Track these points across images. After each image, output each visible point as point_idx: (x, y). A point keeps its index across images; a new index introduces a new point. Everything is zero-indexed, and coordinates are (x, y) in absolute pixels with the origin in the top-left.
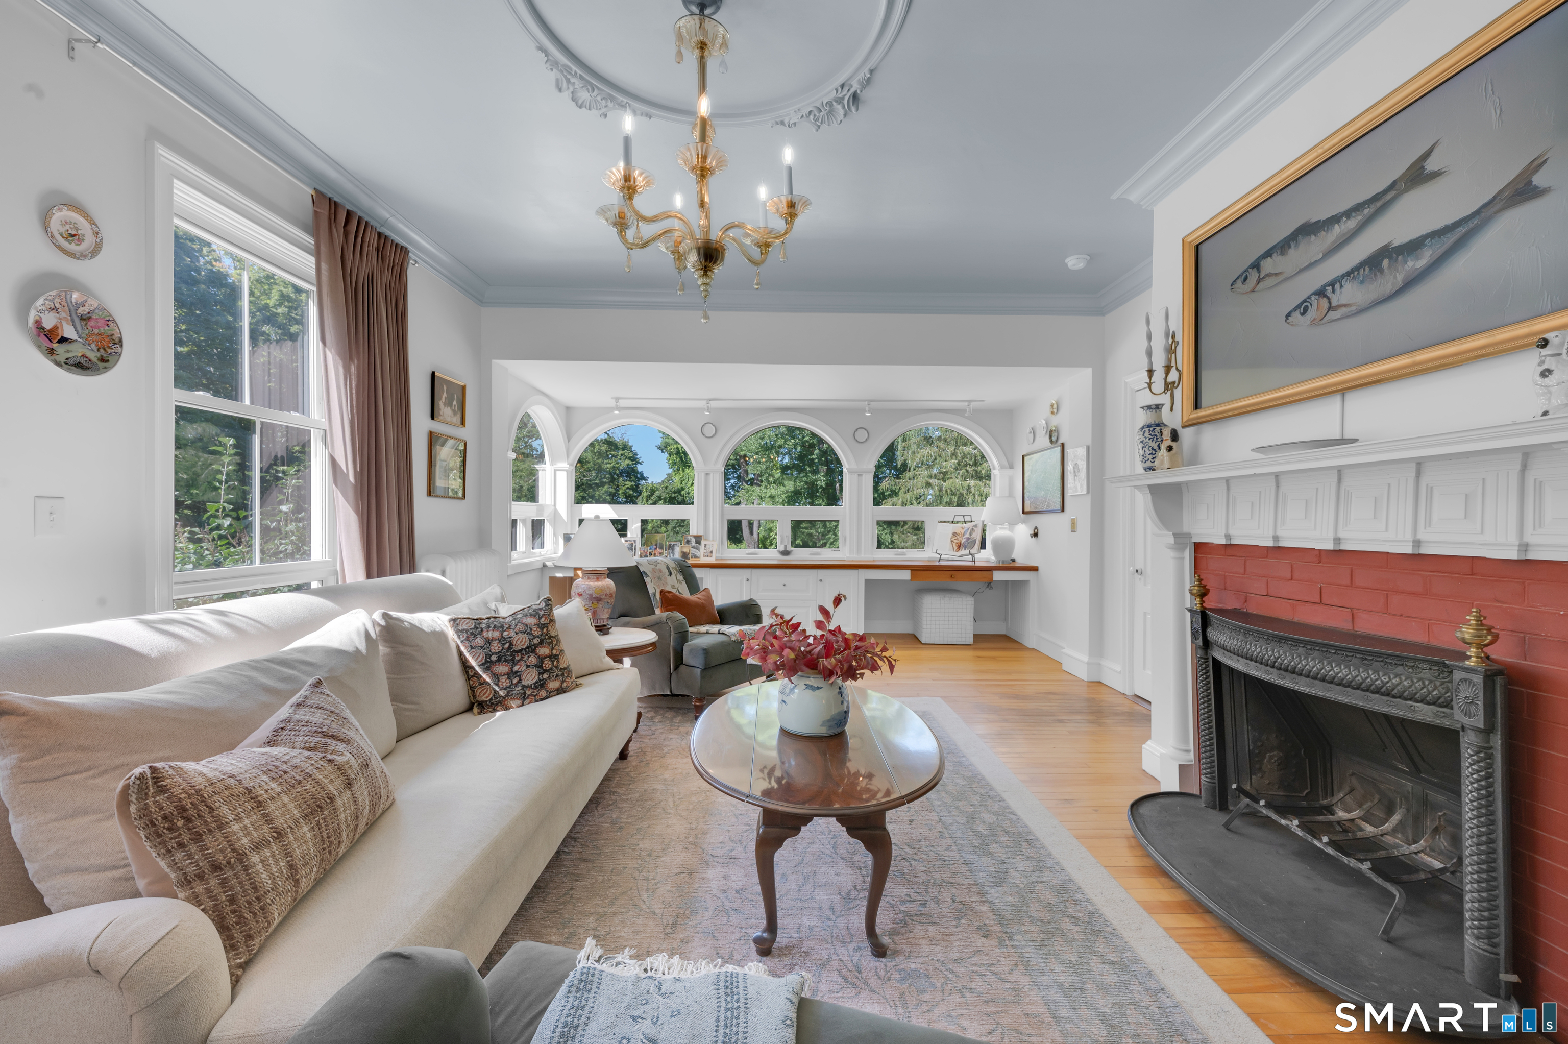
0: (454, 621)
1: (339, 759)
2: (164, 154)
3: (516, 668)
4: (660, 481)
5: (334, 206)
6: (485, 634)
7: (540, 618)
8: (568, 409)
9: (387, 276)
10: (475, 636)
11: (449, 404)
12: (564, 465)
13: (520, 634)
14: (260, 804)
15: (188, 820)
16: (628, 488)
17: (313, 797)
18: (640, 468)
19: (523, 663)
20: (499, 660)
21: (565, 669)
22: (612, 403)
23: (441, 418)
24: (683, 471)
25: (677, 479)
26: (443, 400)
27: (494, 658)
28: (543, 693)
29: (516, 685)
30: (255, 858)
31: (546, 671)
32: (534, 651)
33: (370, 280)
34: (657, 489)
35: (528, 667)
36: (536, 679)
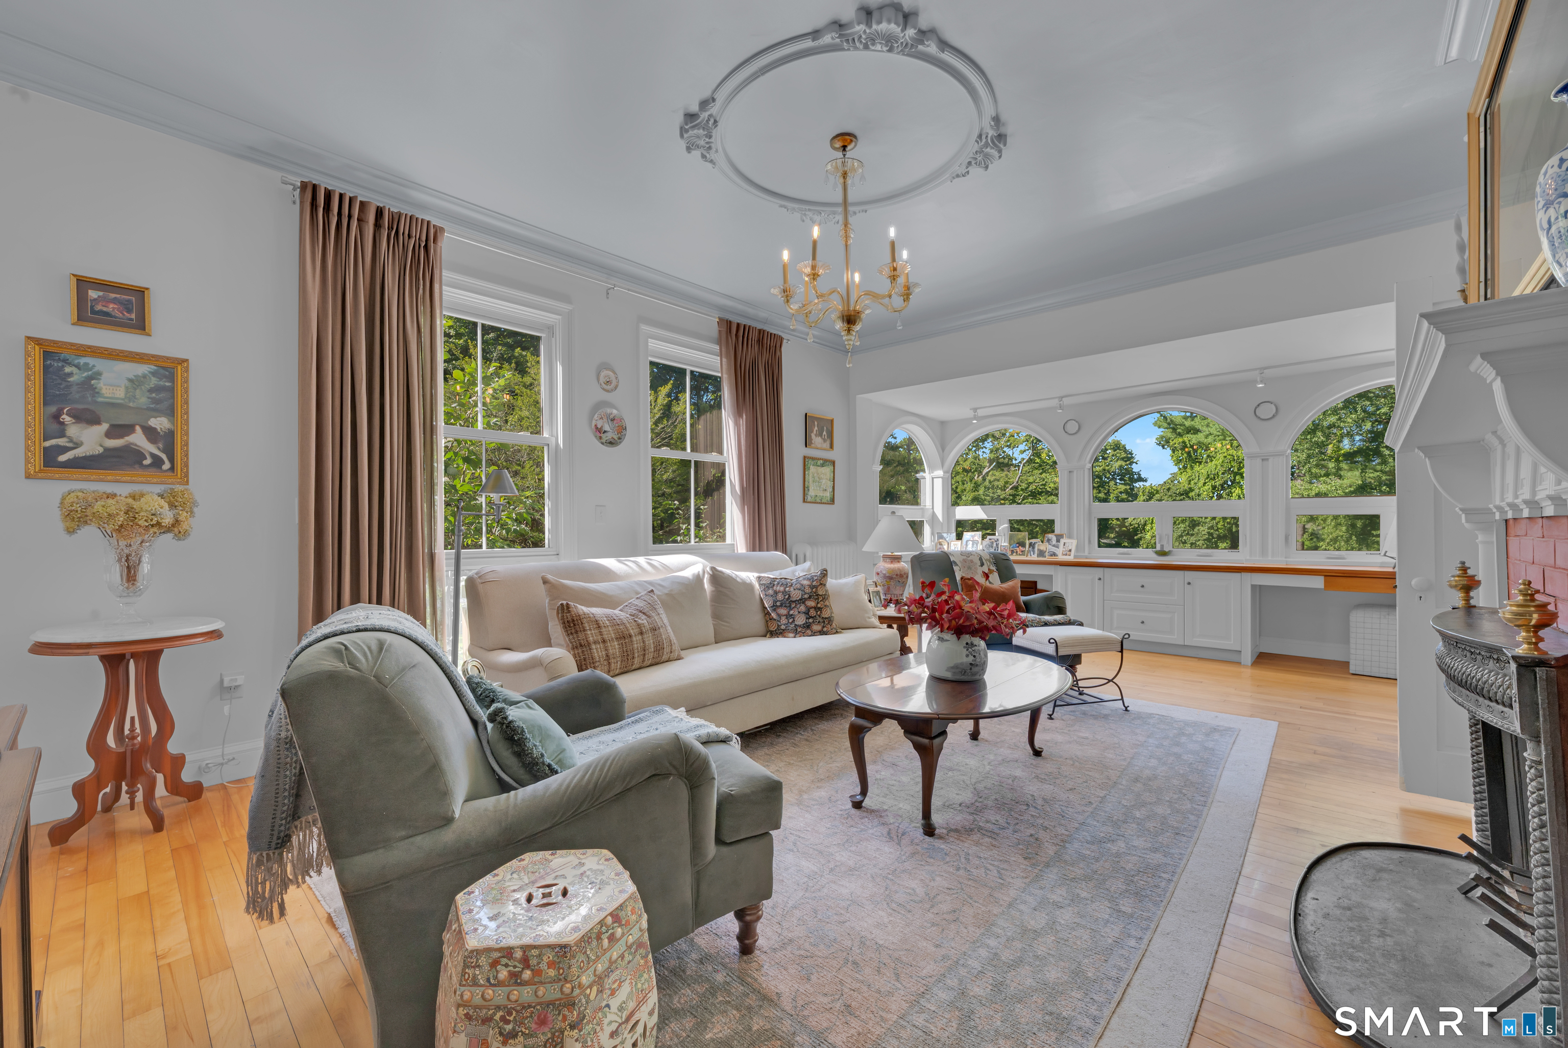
0: (759, 578)
1: (640, 621)
2: (644, 328)
3: (791, 612)
4: (1162, 482)
5: (729, 323)
6: (775, 588)
7: (813, 581)
8: (943, 423)
9: (766, 356)
10: (769, 589)
11: (820, 434)
12: (940, 473)
13: (797, 591)
14: (599, 627)
15: (574, 625)
16: (1121, 493)
17: (622, 632)
18: (1135, 468)
19: (796, 609)
20: (781, 605)
21: (826, 618)
22: (971, 414)
23: (813, 445)
24: (1192, 468)
25: (1183, 479)
26: (815, 432)
27: (778, 604)
28: (809, 632)
29: (791, 623)
30: (593, 646)
31: (811, 617)
32: (804, 603)
33: (754, 363)
34: (1157, 492)
35: (799, 612)
36: (804, 622)
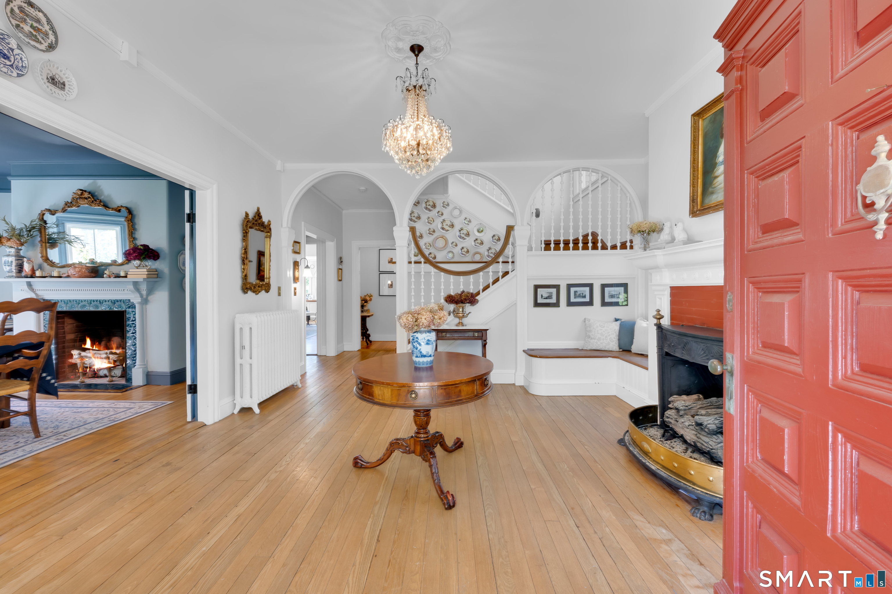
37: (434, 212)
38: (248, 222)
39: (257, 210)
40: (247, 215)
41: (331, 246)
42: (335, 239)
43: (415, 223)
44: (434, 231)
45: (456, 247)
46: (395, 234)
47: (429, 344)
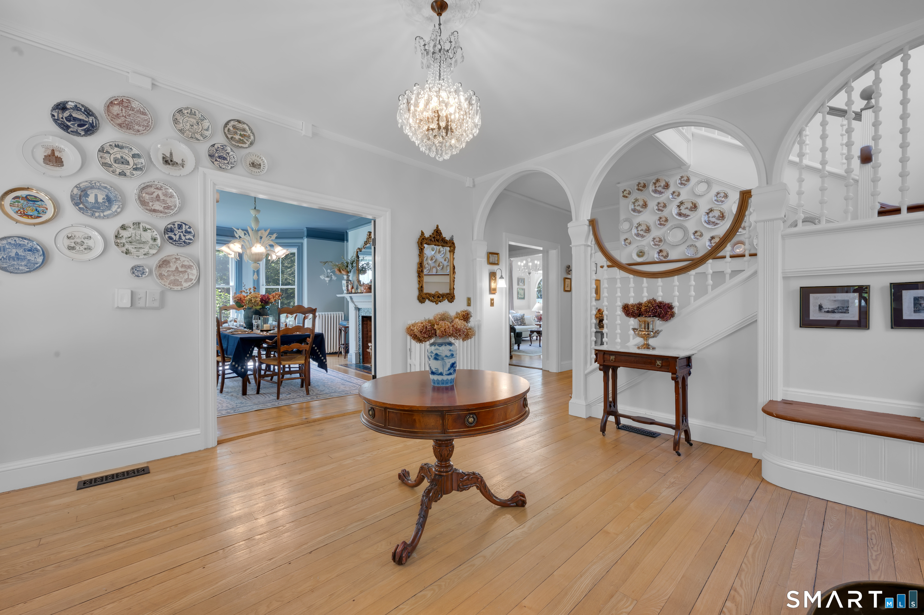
37: (668, 194)
38: (423, 239)
39: (437, 228)
40: (422, 233)
41: (554, 254)
42: (559, 247)
43: (639, 213)
44: (667, 220)
45: (700, 238)
46: (570, 231)
47: (438, 359)
